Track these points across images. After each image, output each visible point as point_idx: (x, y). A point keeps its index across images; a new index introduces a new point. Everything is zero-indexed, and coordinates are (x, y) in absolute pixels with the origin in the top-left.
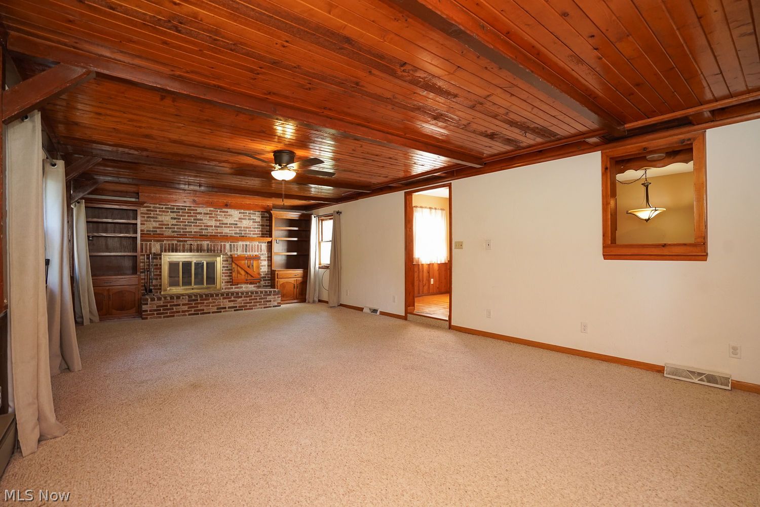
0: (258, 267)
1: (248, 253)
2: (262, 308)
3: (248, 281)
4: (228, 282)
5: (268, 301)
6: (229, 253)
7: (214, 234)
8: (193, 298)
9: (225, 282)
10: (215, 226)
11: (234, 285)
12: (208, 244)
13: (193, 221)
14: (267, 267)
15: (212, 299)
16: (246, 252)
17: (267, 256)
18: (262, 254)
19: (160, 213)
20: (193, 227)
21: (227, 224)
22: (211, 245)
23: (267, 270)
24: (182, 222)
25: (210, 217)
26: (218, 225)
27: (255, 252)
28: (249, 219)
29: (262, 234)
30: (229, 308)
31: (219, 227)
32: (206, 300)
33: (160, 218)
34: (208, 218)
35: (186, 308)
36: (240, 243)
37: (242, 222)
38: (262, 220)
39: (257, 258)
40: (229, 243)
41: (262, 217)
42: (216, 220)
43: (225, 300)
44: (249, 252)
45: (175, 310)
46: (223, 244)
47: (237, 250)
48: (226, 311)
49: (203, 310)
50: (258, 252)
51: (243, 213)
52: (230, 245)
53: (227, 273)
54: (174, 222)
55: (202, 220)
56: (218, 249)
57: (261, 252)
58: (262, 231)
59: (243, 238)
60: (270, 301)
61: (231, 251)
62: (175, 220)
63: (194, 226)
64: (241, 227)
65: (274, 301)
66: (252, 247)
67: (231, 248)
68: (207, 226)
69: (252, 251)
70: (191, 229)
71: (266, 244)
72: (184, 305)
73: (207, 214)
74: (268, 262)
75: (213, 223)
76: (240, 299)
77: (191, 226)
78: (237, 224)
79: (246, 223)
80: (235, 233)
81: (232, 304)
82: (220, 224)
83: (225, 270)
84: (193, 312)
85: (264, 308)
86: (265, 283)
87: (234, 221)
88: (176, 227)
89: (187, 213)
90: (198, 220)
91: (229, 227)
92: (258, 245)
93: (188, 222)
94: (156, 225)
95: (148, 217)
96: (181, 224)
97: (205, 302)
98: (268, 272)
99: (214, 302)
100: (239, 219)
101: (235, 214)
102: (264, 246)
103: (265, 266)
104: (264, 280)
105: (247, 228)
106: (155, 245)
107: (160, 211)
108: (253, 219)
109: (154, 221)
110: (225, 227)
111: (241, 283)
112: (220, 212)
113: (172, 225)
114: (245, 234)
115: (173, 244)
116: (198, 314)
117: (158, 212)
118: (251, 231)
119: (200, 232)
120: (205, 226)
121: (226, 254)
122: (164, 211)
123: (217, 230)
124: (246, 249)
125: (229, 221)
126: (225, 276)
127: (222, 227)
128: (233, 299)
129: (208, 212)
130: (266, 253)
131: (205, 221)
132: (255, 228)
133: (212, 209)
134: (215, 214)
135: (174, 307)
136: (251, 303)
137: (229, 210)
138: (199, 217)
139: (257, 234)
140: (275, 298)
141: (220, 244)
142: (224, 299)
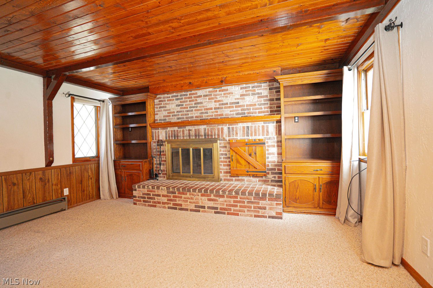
0: (263, 156)
1: (250, 138)
2: (251, 216)
3: (249, 173)
4: (227, 172)
5: (260, 208)
6: (227, 138)
7: (214, 117)
8: (171, 190)
9: (225, 172)
10: (215, 108)
11: (234, 177)
12: (205, 129)
13: (194, 105)
14: (276, 155)
15: (190, 195)
16: (248, 136)
17: (276, 140)
18: (270, 138)
19: (168, 102)
20: (194, 112)
21: (227, 104)
22: (208, 129)
23: (276, 160)
24: (185, 108)
25: (209, 99)
26: (218, 106)
27: (259, 135)
28: (253, 94)
29: (271, 111)
30: (209, 208)
31: (218, 108)
32: (183, 194)
33: (168, 107)
34: (208, 100)
35: (165, 200)
36: (240, 125)
37: (244, 99)
38: (270, 93)
39: (261, 143)
40: (228, 126)
41: (270, 89)
42: (215, 101)
43: (203, 198)
44: (252, 136)
45: (156, 200)
46: (220, 127)
47: (237, 134)
48: (205, 212)
49: (181, 205)
50: (263, 135)
51: (246, 88)
52: (229, 128)
53: (226, 162)
54: (178, 109)
55: (201, 103)
56: (215, 133)
57: (267, 135)
58: (271, 108)
59: (245, 118)
60: (265, 208)
61: (229, 136)
62: (180, 107)
63: (195, 110)
64: (244, 106)
65: (271, 209)
66: (255, 130)
67: (229, 132)
68: (207, 109)
69: (255, 135)
70: (192, 114)
71: (275, 124)
72: (163, 196)
73: (207, 96)
74: (278, 149)
75: (213, 105)
76: (221, 199)
77: (192, 111)
78: (238, 103)
79: (249, 100)
80: (237, 114)
81: (211, 204)
82: (220, 105)
83: (224, 158)
84: (171, 206)
85: (255, 216)
86: (275, 177)
87: (235, 99)
88: (180, 114)
89: (189, 98)
90: (198, 103)
91: (229, 107)
92: (263, 127)
93: (190, 107)
94: (165, 113)
95: (160, 107)
96: (184, 110)
97: (183, 196)
98: (278, 162)
99: (192, 199)
100: (242, 95)
101: (236, 90)
102: (272, 127)
103: (273, 154)
104: (273, 173)
105: (251, 105)
106: (161, 133)
107: (168, 100)
108: (258, 93)
109: (164, 110)
110: (225, 108)
111: (242, 175)
112: (220, 91)
113: (178, 112)
114: (249, 113)
115: (174, 131)
116: (176, 209)
117: (166, 102)
118: (256, 109)
119: (200, 117)
120: (205, 109)
121: (224, 139)
122: (170, 100)
123: (217, 112)
124: (248, 133)
125: (230, 99)
126: (224, 165)
127: (222, 108)
128: (212, 197)
129: (208, 94)
130: (275, 137)
131: (204, 104)
132: (261, 105)
133: (211, 89)
134: (214, 95)
135: (156, 197)
136: (236, 206)
137: (229, 88)
138: (199, 100)
139: (264, 112)
140: (271, 205)
141: (216, 128)
142: (202, 195)
